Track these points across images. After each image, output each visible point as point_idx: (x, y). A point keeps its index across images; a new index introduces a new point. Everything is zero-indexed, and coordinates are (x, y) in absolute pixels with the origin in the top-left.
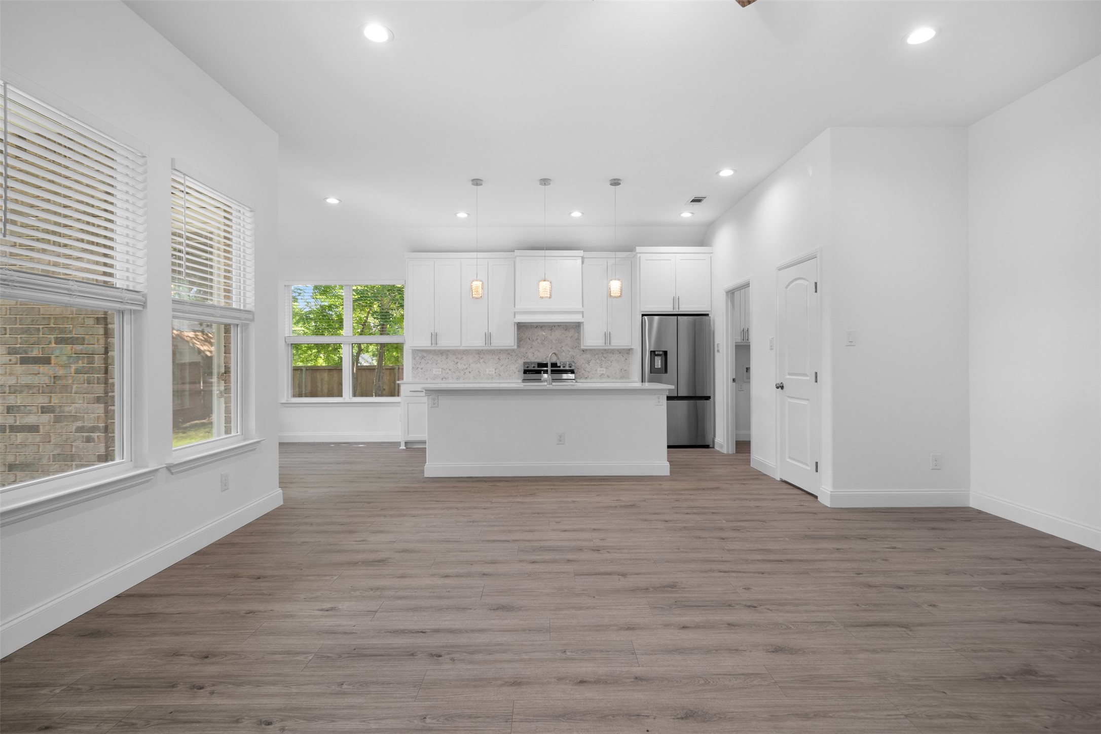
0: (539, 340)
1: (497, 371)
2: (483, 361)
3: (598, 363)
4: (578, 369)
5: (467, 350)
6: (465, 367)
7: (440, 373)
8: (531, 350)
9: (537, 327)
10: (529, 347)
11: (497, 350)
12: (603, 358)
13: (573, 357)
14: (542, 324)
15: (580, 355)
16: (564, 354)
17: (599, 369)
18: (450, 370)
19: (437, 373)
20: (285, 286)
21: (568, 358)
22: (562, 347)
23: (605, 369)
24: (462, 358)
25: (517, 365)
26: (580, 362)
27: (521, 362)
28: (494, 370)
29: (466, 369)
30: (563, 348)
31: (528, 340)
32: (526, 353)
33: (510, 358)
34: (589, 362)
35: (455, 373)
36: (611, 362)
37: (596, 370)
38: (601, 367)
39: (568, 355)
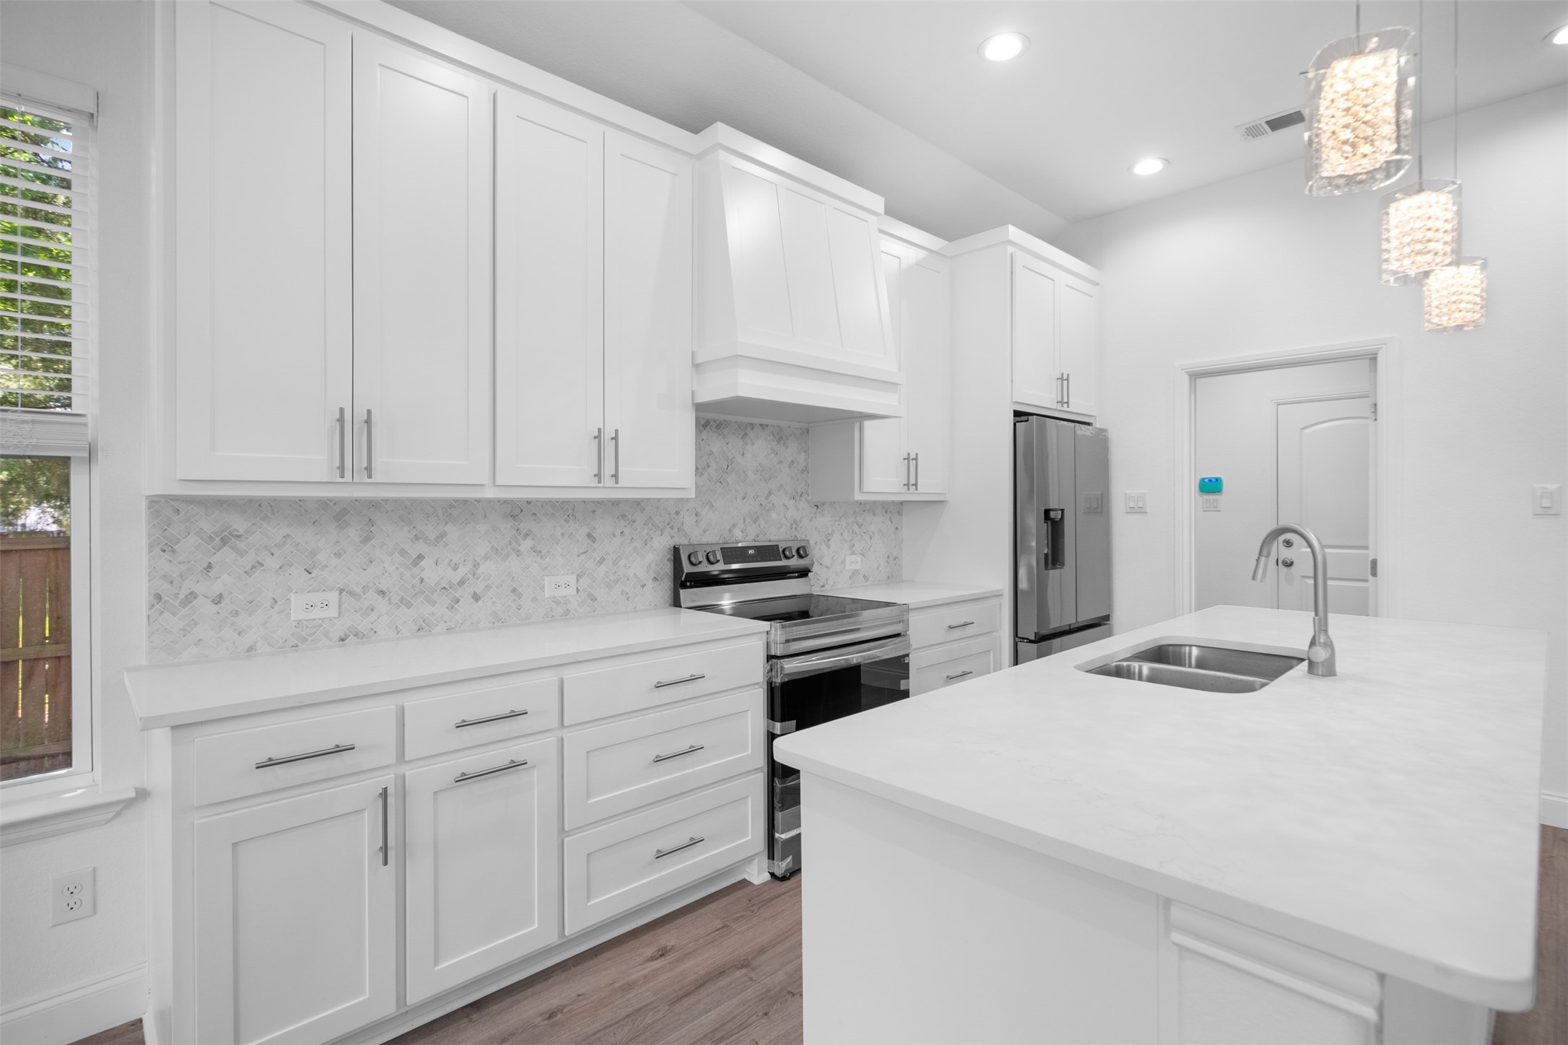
1: (584, 582)
2: (533, 549)
3: (846, 541)
5: (465, 501)
6: (455, 577)
7: (332, 612)
11: (584, 502)
12: (856, 528)
13: (795, 524)
15: (811, 520)
16: (774, 515)
17: (849, 558)
18: (382, 593)
19: (317, 614)
22: (770, 493)
23: (860, 558)
24: (442, 535)
25: (650, 557)
26: (810, 540)
27: (662, 544)
28: (572, 579)
29: (461, 583)
30: (772, 497)
32: (677, 513)
33: (627, 531)
34: (828, 540)
35: (409, 605)
36: (871, 538)
37: (843, 561)
38: (853, 553)
39: (784, 521)
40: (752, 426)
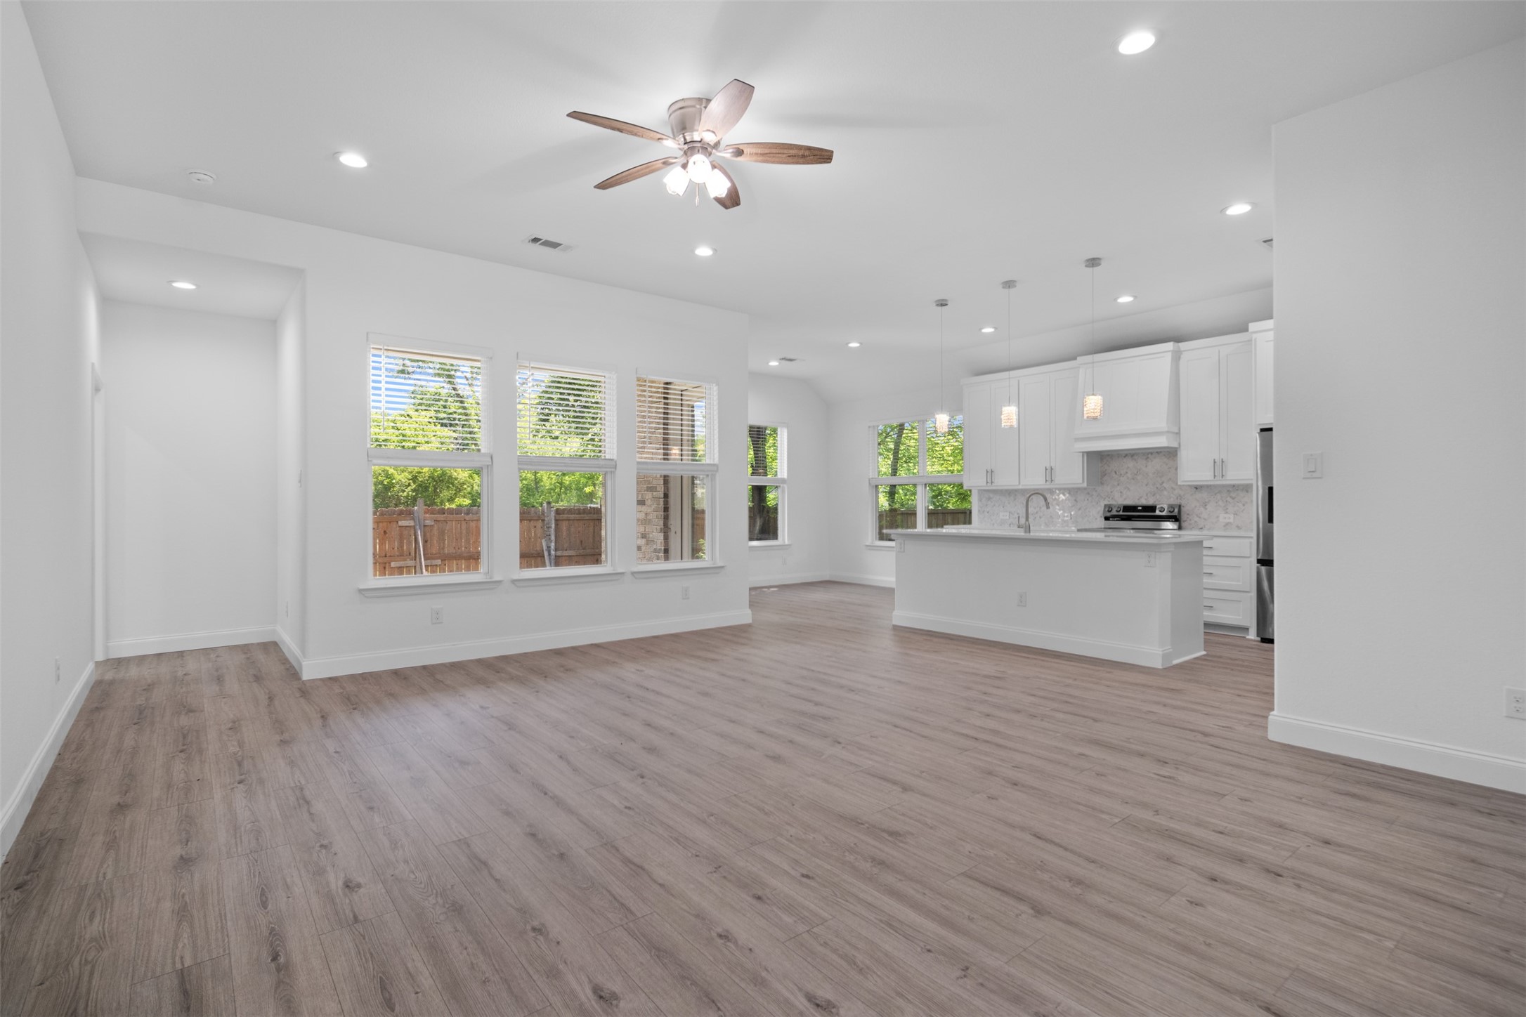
0: (1129, 475)
3: (1221, 506)
4: (1188, 514)
6: (1035, 511)
7: (1008, 517)
8: (1118, 488)
9: (1126, 456)
10: (1116, 483)
12: (1229, 499)
13: (1180, 497)
14: (1134, 452)
15: (1192, 495)
16: (1165, 493)
17: (1222, 516)
18: (1018, 513)
20: (869, 427)
21: (1172, 499)
22: (1163, 483)
23: (1232, 516)
25: (1099, 508)
26: (1190, 505)
28: (1069, 514)
29: (1037, 513)
30: (1164, 485)
31: (1114, 475)
33: (1087, 499)
34: (1205, 505)
36: (1244, 505)
37: (1218, 517)
38: (1227, 513)
39: (1172, 495)
40: (1152, 453)
